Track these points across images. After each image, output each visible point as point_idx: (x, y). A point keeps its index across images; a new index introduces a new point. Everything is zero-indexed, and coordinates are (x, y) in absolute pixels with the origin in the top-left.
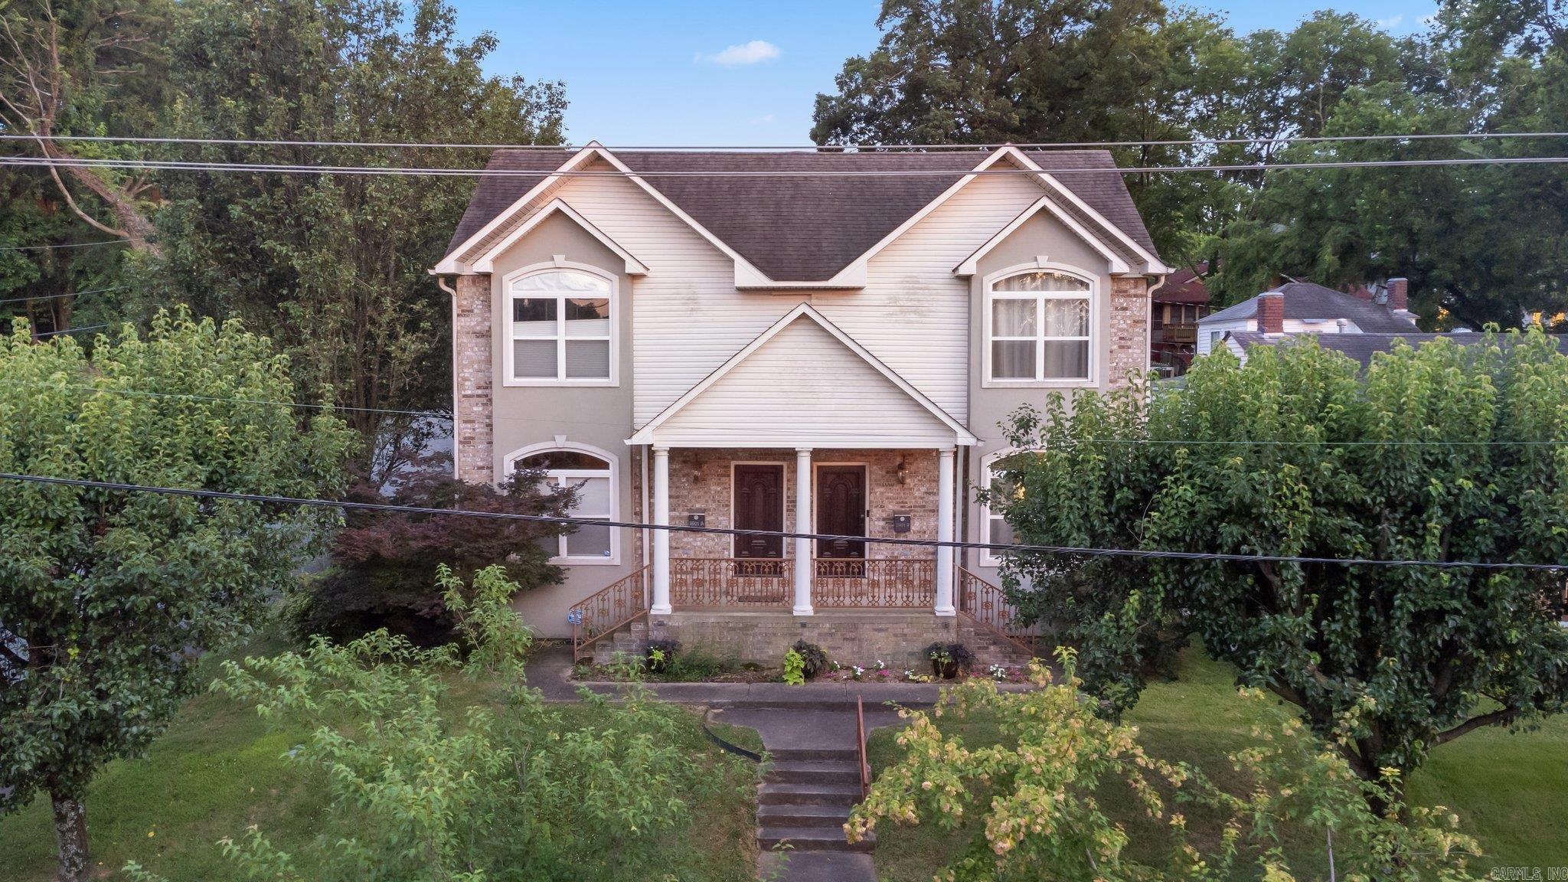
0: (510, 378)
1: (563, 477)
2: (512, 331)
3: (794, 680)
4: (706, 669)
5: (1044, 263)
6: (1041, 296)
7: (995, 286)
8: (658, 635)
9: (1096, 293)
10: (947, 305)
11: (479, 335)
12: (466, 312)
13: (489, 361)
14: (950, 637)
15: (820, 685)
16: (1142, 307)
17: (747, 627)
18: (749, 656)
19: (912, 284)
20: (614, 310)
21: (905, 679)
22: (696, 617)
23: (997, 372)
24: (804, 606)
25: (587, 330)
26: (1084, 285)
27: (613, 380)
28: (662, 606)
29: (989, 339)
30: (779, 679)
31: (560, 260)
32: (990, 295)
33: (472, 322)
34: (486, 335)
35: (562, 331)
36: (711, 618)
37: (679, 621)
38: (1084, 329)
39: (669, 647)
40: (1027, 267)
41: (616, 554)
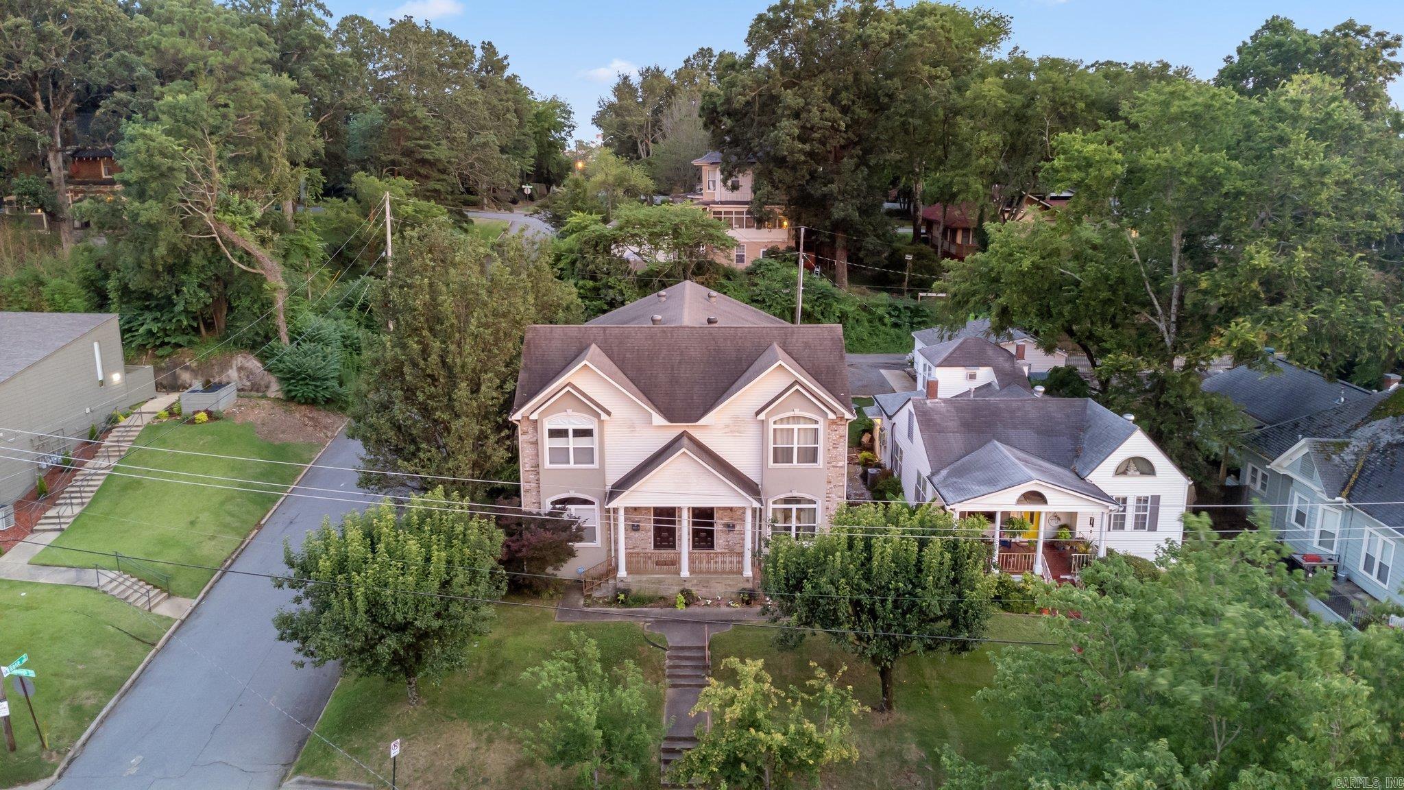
0: (547, 465)
1: (572, 508)
2: (548, 443)
3: (681, 607)
4: (641, 601)
5: (797, 413)
6: (796, 427)
7: (775, 423)
8: (621, 585)
9: (821, 426)
10: (752, 431)
11: (532, 443)
12: (525, 433)
13: (537, 455)
14: (749, 586)
15: (692, 609)
16: (844, 430)
17: (660, 582)
18: (660, 594)
19: (736, 419)
20: (596, 433)
21: (729, 606)
22: (638, 577)
23: (775, 461)
24: (685, 573)
25: (583, 442)
26: (816, 422)
27: (596, 465)
28: (622, 573)
29: (771, 446)
30: (674, 606)
31: (569, 411)
32: (772, 427)
33: (528, 437)
34: (536, 443)
35: (572, 443)
36: (644, 578)
37: (630, 579)
38: (816, 442)
39: (626, 592)
40: (790, 414)
41: (598, 543)
